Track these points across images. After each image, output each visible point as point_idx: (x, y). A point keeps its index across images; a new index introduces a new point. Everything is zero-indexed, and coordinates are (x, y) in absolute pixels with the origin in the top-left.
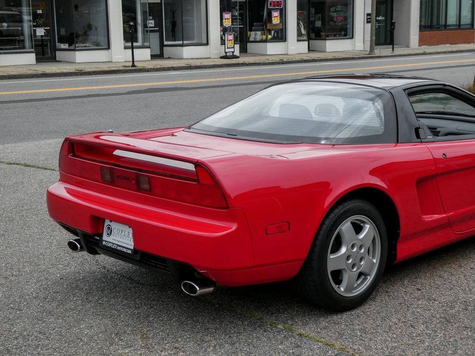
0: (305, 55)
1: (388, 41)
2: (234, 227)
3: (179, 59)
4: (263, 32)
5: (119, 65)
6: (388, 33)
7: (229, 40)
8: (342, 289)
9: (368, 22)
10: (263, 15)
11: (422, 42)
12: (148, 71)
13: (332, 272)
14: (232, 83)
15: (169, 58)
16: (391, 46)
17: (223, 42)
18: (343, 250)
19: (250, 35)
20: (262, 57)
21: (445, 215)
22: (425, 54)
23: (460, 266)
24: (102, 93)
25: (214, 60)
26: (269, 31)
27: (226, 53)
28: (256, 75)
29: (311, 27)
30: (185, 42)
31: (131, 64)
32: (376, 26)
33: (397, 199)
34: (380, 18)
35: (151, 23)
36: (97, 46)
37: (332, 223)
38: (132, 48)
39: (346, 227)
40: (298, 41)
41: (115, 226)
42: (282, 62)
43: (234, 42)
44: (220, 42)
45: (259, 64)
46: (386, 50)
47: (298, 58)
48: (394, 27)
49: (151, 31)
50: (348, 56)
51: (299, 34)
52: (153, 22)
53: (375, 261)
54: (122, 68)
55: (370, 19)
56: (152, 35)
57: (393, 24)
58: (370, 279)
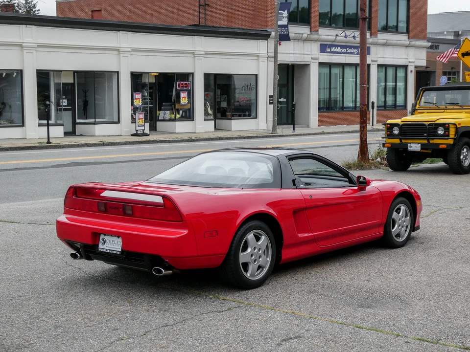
0: (211, 133)
1: (290, 121)
2: (186, 232)
3: (92, 136)
4: (172, 111)
5: (34, 141)
6: (290, 114)
7: (140, 119)
8: (249, 275)
9: (270, 103)
10: (172, 95)
11: (321, 122)
12: (63, 148)
13: (242, 264)
14: (147, 158)
15: (81, 135)
16: (292, 126)
17: (134, 120)
18: (249, 250)
19: (159, 115)
20: (171, 135)
21: (312, 234)
22: (323, 133)
23: (323, 269)
24: (28, 166)
25: (125, 137)
26: (178, 111)
27: (137, 131)
28: (169, 151)
29: (217, 107)
30: (97, 120)
31: (46, 140)
32: (278, 107)
33: (282, 224)
34: (282, 100)
35: (64, 102)
36: (11, 124)
37: (242, 233)
38: (48, 125)
39: (250, 236)
40: (205, 120)
41: (107, 238)
42: (191, 140)
43: (144, 120)
44: (131, 121)
45: (169, 142)
46: (287, 130)
47: (206, 136)
48: (295, 108)
49: (65, 110)
50: (252, 135)
51: (206, 114)
52: (66, 101)
53: (268, 259)
54: (38, 145)
55: (272, 100)
56: (66, 113)
57: (294, 106)
58: (265, 270)
